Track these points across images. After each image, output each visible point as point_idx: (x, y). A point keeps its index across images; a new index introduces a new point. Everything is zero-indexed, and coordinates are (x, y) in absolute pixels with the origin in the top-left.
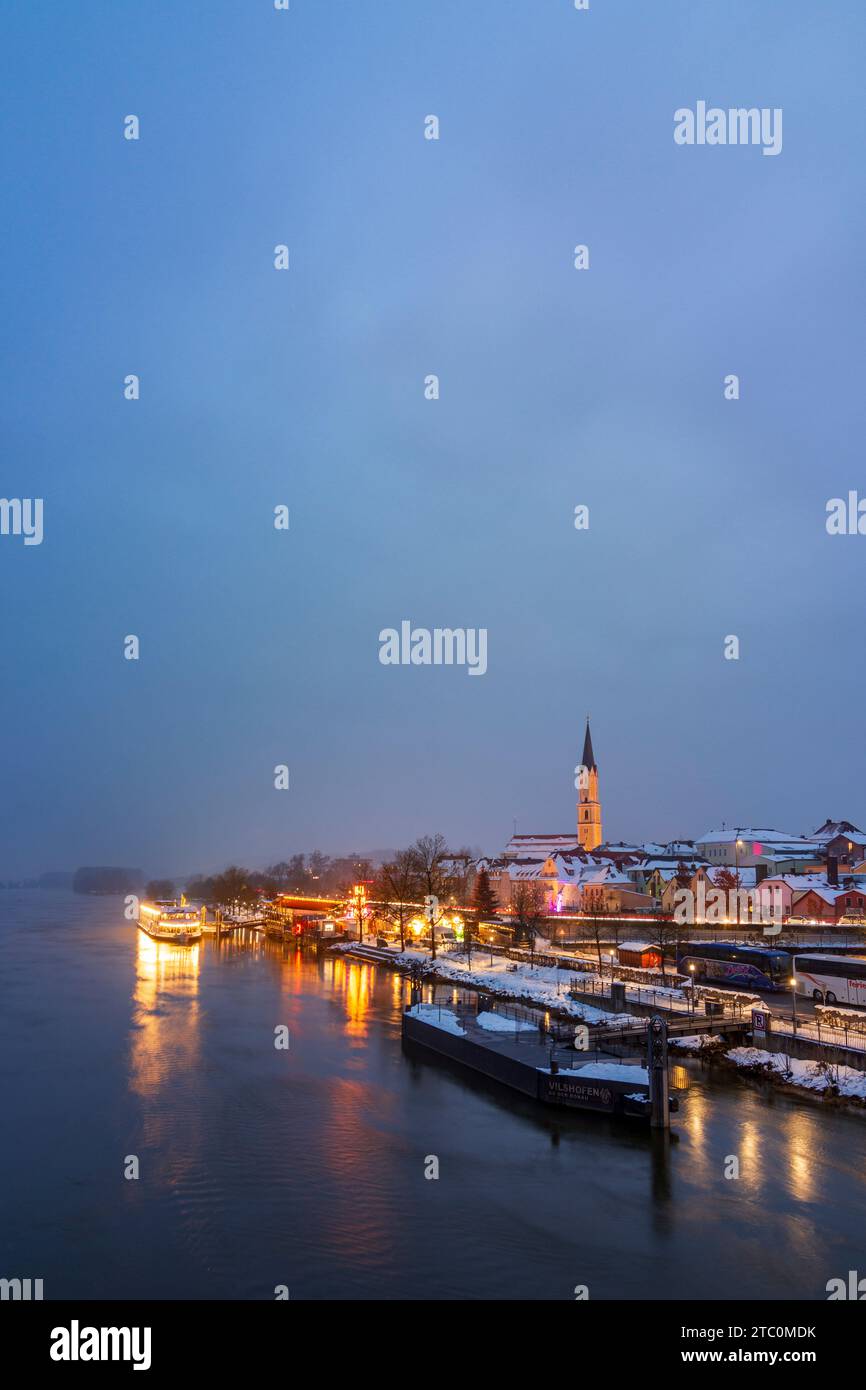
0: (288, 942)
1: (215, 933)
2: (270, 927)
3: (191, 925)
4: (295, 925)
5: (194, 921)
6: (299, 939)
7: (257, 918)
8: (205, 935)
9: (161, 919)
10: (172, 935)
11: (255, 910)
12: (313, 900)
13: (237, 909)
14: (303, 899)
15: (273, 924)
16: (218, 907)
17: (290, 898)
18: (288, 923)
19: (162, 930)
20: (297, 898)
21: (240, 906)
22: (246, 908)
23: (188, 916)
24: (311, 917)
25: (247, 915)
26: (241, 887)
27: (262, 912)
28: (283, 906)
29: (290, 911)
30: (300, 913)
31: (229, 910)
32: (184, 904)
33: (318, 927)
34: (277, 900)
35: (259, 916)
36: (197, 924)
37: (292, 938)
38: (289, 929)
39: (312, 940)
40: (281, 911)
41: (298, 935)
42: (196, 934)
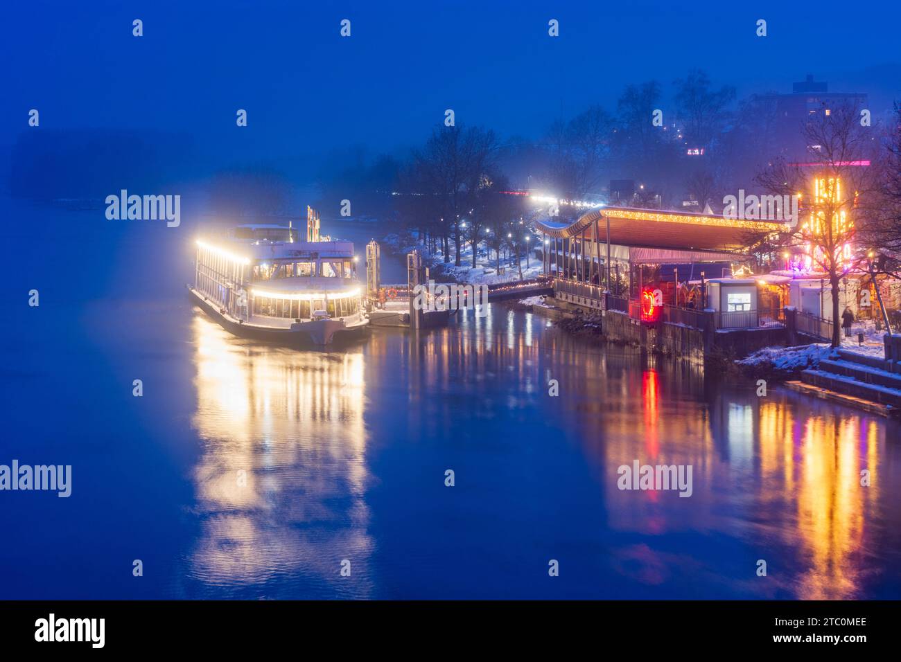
0: (621, 344)
1: (407, 319)
2: (564, 299)
3: (336, 296)
4: (636, 293)
5: (347, 282)
6: (651, 334)
7: (527, 273)
8: (379, 323)
9: (253, 278)
10: (286, 324)
11: (520, 252)
12: (688, 220)
13: (467, 247)
14: (659, 218)
15: (573, 290)
16: (412, 243)
17: (621, 214)
18: (617, 288)
19: (256, 309)
20: (640, 216)
21: (475, 237)
22: (494, 244)
23: (327, 270)
24: (686, 272)
25: (495, 264)
26: (475, 182)
27: (539, 256)
28: (601, 240)
29: (621, 254)
30: (653, 257)
31: (446, 251)
32: (316, 235)
33: (706, 299)
34: (584, 220)
35: (532, 268)
36: (355, 293)
37: (629, 332)
38: (622, 306)
39: (688, 342)
40: (595, 251)
41: (648, 324)
42: (357, 320)
